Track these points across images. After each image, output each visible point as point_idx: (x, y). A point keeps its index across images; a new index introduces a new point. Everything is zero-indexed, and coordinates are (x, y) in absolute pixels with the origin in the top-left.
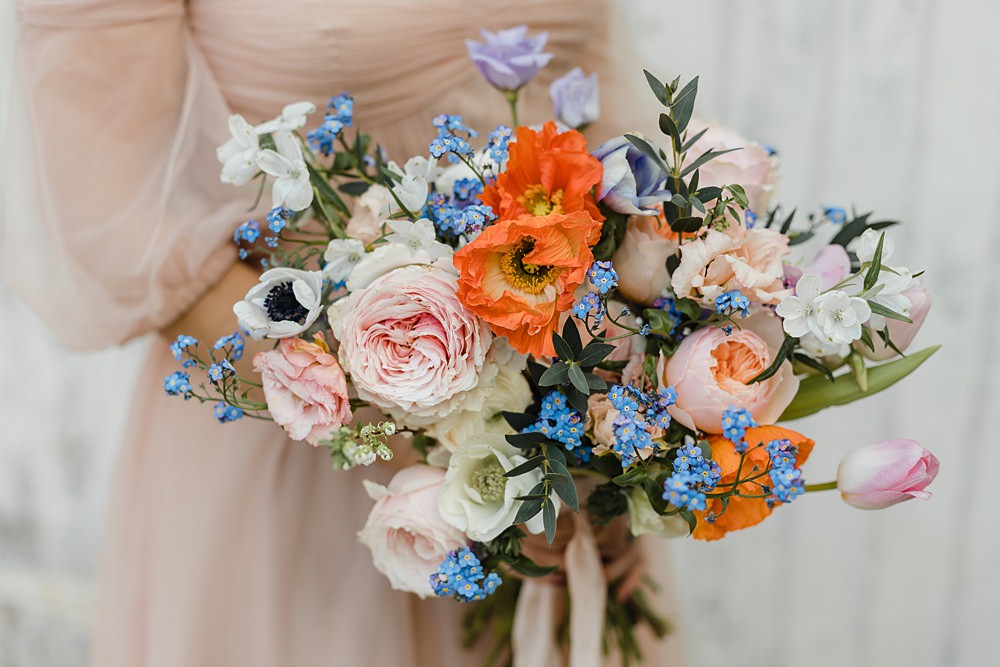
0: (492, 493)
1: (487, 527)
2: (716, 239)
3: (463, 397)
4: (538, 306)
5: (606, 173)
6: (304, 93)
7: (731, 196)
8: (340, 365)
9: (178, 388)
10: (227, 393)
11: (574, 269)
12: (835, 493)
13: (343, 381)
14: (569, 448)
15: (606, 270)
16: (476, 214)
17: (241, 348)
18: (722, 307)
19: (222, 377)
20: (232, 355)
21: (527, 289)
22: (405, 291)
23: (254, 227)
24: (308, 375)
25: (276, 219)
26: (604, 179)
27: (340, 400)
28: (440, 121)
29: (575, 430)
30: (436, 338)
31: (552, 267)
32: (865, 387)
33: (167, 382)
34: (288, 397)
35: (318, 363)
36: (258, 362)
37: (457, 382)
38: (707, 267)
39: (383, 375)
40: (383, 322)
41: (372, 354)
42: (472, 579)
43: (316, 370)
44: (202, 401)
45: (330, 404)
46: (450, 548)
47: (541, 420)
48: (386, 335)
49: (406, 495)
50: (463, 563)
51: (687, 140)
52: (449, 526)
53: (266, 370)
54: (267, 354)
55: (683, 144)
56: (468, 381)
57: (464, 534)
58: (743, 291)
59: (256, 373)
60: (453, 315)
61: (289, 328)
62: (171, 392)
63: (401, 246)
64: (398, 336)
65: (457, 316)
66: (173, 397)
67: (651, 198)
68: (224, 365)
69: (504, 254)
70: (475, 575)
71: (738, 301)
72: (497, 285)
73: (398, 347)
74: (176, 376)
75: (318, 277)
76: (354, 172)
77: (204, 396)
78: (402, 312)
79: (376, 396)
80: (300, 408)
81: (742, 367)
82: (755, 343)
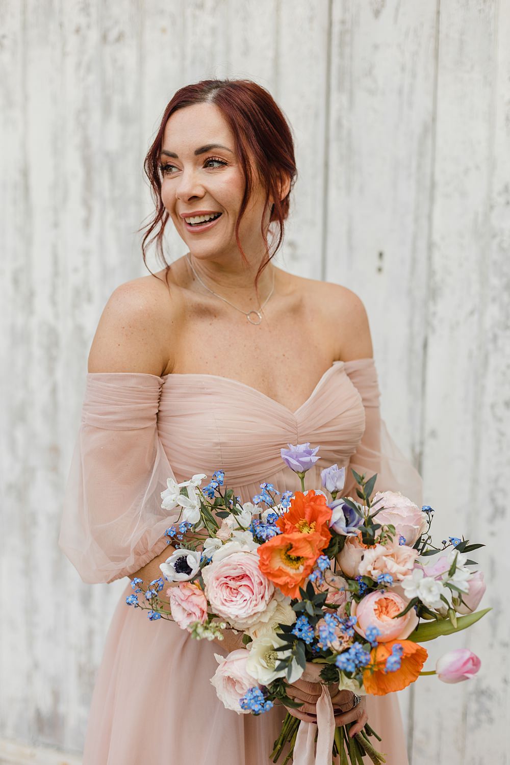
0: (272, 663)
1: (267, 678)
2: (379, 549)
3: (260, 614)
4: (294, 574)
5: (333, 515)
6: (203, 469)
7: (388, 529)
8: (205, 596)
9: (132, 602)
10: (154, 605)
11: (310, 558)
12: (436, 676)
13: (205, 603)
14: (308, 643)
15: (324, 560)
16: (271, 530)
17: (162, 586)
18: (380, 581)
19: (151, 597)
20: (158, 589)
21: (291, 567)
22: (236, 563)
23: (173, 530)
24: (190, 599)
25: (183, 527)
26: (332, 518)
27: (203, 612)
28: (263, 486)
29: (310, 634)
30: (249, 586)
31: (302, 557)
32: (456, 627)
33: (127, 599)
34: (181, 609)
35: (195, 594)
36: (169, 592)
37: (256, 608)
38: (375, 561)
39: (224, 602)
40: (226, 577)
41: (220, 592)
42: (259, 702)
43: (193, 597)
44: (143, 609)
45: (198, 613)
46: (249, 687)
47: (295, 629)
48: (227, 584)
49: (233, 661)
50: (255, 694)
51: (373, 503)
52: (251, 677)
53: (172, 596)
54: (173, 589)
55: (371, 504)
56: (262, 607)
57: (257, 681)
58: (391, 574)
59: (167, 597)
60: (256, 576)
61: (183, 576)
62: (129, 604)
63: (237, 543)
64: (232, 584)
65: (258, 577)
66: (130, 606)
67: (354, 528)
68: (153, 592)
69: (282, 550)
70: (260, 701)
71: (388, 578)
72: (278, 563)
73: (233, 589)
74: (132, 597)
75: (198, 554)
76: (224, 507)
77: (144, 607)
78: (235, 573)
79: (220, 611)
80: (186, 615)
81: (392, 611)
82: (397, 599)
